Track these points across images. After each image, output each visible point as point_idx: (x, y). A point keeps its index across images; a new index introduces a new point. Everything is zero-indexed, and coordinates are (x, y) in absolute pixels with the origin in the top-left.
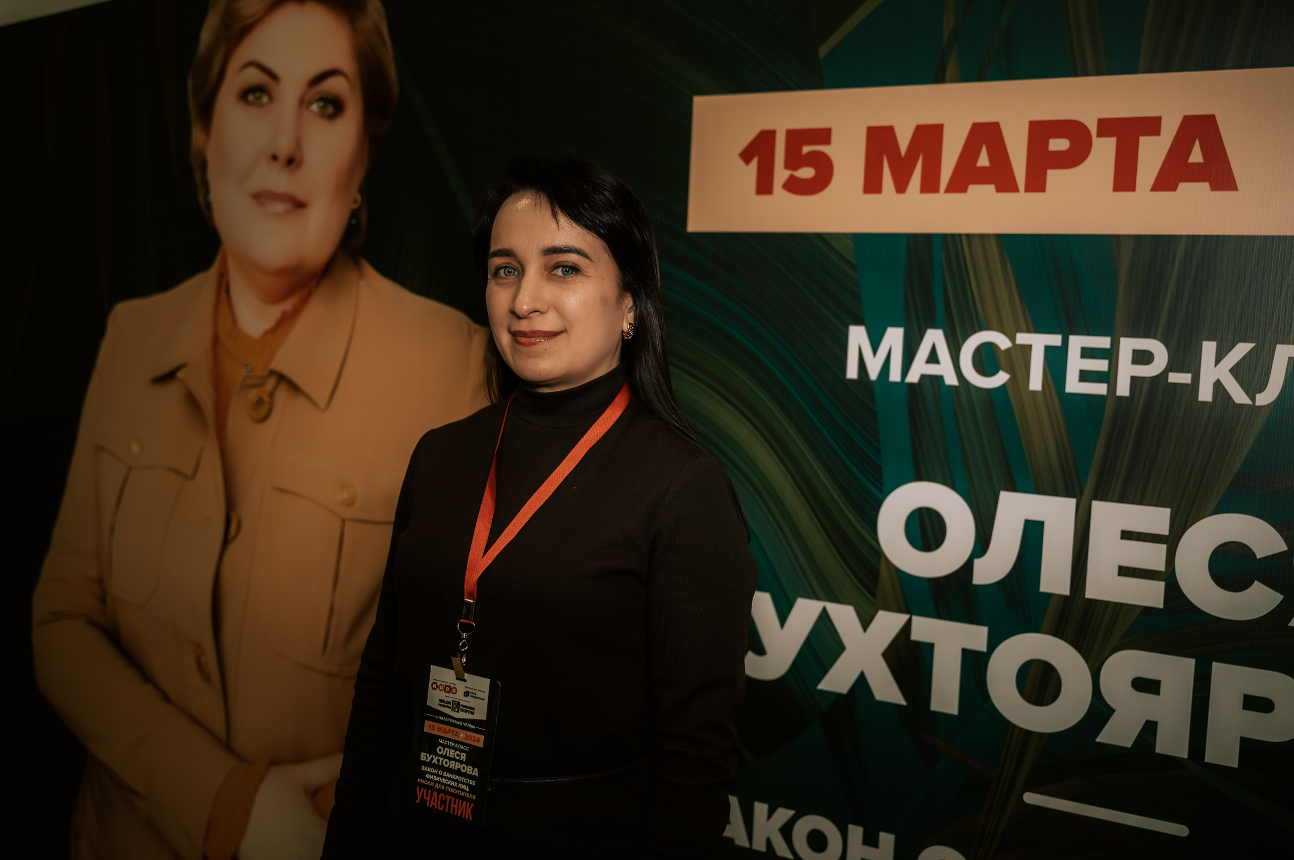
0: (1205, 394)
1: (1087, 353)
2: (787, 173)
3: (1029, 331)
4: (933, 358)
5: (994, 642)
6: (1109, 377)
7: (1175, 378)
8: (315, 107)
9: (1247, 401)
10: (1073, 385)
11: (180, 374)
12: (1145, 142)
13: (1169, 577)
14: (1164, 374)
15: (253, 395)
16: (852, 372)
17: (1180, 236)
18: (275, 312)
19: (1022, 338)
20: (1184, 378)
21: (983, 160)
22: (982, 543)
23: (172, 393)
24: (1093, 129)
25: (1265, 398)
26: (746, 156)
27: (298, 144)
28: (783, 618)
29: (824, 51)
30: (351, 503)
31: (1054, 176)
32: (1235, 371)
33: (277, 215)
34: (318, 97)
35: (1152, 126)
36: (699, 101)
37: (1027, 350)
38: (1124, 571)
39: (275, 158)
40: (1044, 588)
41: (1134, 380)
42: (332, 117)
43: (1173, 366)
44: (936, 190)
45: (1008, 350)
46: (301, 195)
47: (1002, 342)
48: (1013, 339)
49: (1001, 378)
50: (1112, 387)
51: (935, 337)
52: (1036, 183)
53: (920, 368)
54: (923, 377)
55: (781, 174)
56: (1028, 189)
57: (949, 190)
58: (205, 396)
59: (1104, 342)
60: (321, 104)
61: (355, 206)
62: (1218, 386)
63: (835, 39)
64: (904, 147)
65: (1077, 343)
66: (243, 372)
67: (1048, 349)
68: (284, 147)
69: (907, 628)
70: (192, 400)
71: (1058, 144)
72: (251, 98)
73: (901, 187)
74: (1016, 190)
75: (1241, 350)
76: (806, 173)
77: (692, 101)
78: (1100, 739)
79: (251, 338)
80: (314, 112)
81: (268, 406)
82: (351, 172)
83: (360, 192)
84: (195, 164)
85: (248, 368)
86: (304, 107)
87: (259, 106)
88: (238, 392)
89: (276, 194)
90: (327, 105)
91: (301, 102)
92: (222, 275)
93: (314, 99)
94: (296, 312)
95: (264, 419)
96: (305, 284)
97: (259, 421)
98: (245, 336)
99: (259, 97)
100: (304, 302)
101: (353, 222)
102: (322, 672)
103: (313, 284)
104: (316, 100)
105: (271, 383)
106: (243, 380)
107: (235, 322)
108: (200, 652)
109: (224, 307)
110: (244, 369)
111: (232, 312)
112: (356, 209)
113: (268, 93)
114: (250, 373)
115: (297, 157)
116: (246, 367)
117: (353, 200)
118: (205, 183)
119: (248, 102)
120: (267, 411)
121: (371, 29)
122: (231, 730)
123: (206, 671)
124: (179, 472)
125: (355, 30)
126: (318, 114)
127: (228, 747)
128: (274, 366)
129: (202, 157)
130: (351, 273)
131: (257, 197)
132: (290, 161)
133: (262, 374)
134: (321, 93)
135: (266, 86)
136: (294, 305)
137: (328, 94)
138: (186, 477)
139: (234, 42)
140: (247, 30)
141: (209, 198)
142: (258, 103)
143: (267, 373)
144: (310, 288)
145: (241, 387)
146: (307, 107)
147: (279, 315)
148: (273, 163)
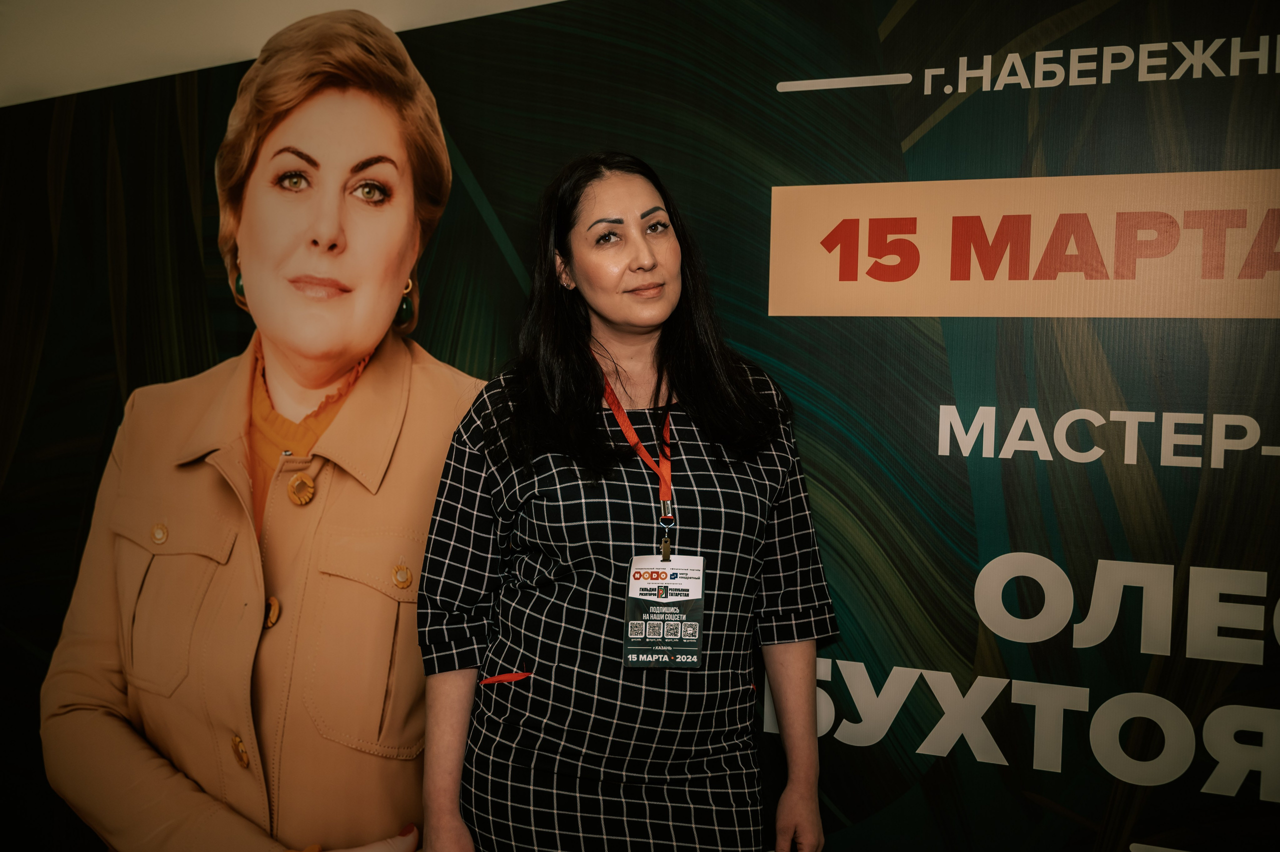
1: (1180, 429)
2: (872, 260)
3: (1123, 409)
4: (1026, 435)
5: (1095, 703)
6: (1203, 451)
7: (1266, 451)
8: (359, 193)
10: (1168, 458)
11: (207, 460)
12: (1232, 235)
13: (1268, 636)
14: (1258, 447)
15: (294, 480)
16: (944, 449)
18: (319, 396)
19: (1116, 416)
21: (1072, 249)
22: (1081, 609)
23: (202, 478)
24: (1180, 221)
26: (828, 244)
27: (342, 230)
28: (878, 686)
29: (906, 145)
30: (407, 585)
31: (1142, 264)
33: (319, 300)
34: (363, 182)
35: (1238, 218)
36: (776, 191)
37: (1121, 426)
38: (1224, 632)
39: (315, 243)
40: (1145, 650)
41: (1228, 454)
42: (378, 203)
43: (1263, 441)
44: (1026, 277)
45: (1102, 427)
46: (345, 281)
47: (1097, 420)
48: (1106, 416)
49: (1096, 453)
50: (1207, 459)
51: (1027, 415)
52: (1126, 270)
53: (1013, 445)
54: (1016, 452)
55: (865, 261)
56: (1119, 275)
57: (1039, 276)
58: (240, 482)
59: (1198, 418)
60: (367, 190)
61: (406, 292)
63: (917, 134)
64: (991, 236)
65: (1170, 419)
66: (283, 457)
67: (1142, 426)
68: (326, 233)
69: (1007, 692)
70: (225, 486)
72: (287, 183)
73: (989, 273)
74: (1107, 277)
76: (892, 260)
77: (770, 190)
78: (1203, 790)
79: (291, 423)
80: (358, 198)
81: (312, 490)
82: (401, 257)
83: (412, 278)
84: (224, 248)
85: (288, 453)
86: (347, 192)
87: (296, 192)
88: (278, 476)
89: (316, 278)
90: (373, 192)
91: (344, 188)
92: (257, 360)
93: (358, 185)
94: (341, 396)
95: (307, 503)
96: (352, 369)
97: (301, 505)
98: (285, 420)
99: (296, 183)
100: (350, 386)
101: (405, 307)
102: (377, 756)
103: (361, 369)
104: (361, 186)
105: (315, 466)
106: (283, 465)
107: (273, 407)
108: (238, 739)
109: (260, 392)
110: (284, 453)
111: (269, 397)
112: (407, 294)
113: (306, 179)
114: (291, 457)
115: (340, 243)
116: (286, 452)
117: (404, 285)
118: (236, 268)
119: (283, 188)
120: (311, 496)
121: (421, 118)
122: (275, 817)
123: (245, 759)
124: (211, 559)
125: (403, 118)
126: (363, 200)
127: (271, 835)
128: (316, 450)
129: (232, 242)
130: (405, 359)
131: (296, 281)
132: (332, 247)
133: (303, 458)
134: (365, 180)
135: (305, 172)
136: (339, 389)
137: (374, 180)
138: (218, 563)
139: (266, 128)
140: (281, 116)
141: (241, 283)
142: (295, 189)
143: (310, 457)
144: (358, 372)
145: (280, 471)
146: (351, 193)
147: (323, 399)
148: (313, 248)
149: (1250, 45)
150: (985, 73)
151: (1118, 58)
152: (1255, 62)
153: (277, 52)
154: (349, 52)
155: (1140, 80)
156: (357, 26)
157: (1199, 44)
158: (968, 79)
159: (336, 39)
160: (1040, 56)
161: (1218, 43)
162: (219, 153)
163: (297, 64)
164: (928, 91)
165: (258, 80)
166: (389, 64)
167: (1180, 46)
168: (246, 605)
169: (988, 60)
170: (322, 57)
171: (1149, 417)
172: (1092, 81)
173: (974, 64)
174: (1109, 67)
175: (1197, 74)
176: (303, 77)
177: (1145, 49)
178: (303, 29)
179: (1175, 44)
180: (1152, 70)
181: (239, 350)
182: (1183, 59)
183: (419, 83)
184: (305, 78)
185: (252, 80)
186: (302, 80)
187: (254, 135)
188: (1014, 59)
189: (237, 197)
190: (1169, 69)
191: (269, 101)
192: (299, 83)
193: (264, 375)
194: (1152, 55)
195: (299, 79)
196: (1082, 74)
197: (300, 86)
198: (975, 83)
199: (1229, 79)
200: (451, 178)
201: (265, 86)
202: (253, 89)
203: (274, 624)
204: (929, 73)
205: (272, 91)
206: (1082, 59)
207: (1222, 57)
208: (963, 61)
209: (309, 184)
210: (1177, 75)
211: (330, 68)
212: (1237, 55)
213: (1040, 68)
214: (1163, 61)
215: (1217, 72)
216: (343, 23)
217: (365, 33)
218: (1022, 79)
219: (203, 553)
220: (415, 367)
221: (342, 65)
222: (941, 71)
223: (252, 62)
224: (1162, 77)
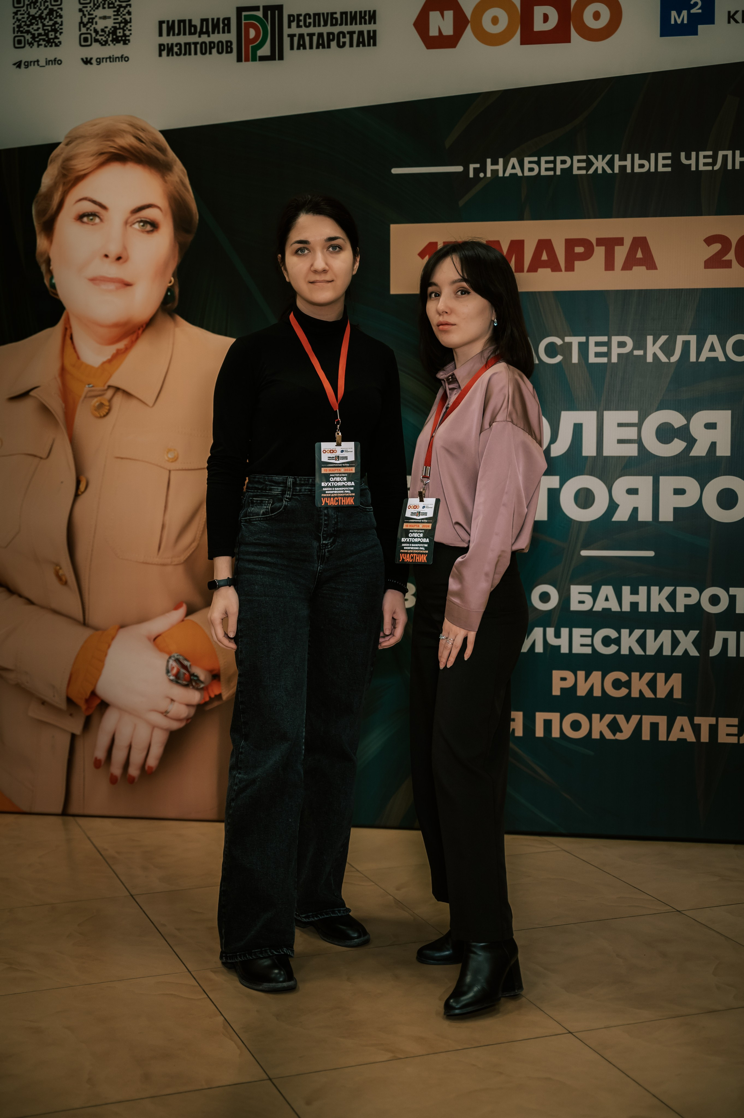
0: (650, 359)
1: (597, 344)
3: (570, 336)
5: (562, 483)
6: (608, 355)
7: (636, 353)
8: (136, 226)
9: (667, 361)
10: (592, 359)
11: (31, 393)
12: (617, 248)
13: (639, 441)
14: (632, 351)
15: (95, 402)
17: (635, 290)
18: (112, 349)
19: (568, 339)
20: (640, 353)
21: (544, 257)
22: (554, 437)
23: (27, 406)
24: (594, 242)
25: (674, 358)
26: (422, 255)
27: (125, 248)
29: (461, 203)
30: (175, 460)
31: (577, 264)
32: (661, 348)
33: (110, 291)
34: (139, 220)
35: (620, 241)
36: (393, 227)
37: (570, 344)
38: (620, 441)
39: (106, 256)
40: (585, 453)
41: (619, 355)
42: (148, 232)
43: (635, 348)
45: (561, 345)
46: (128, 279)
47: (558, 341)
48: (563, 340)
49: (559, 358)
50: (610, 359)
52: (570, 267)
56: (567, 270)
57: (529, 271)
58: (56, 406)
59: (605, 339)
60: (142, 224)
61: (170, 285)
62: (655, 355)
63: (467, 198)
65: (593, 340)
66: (87, 388)
67: (580, 344)
68: (114, 250)
70: (45, 410)
71: (579, 250)
72: (85, 219)
74: (561, 270)
75: (663, 338)
77: (389, 227)
78: (614, 519)
79: (92, 367)
80: (136, 229)
81: (108, 408)
82: (166, 265)
83: (173, 276)
84: (40, 260)
85: (90, 386)
86: (128, 226)
87: (92, 225)
88: (83, 400)
89: (108, 278)
90: (146, 225)
91: (126, 223)
92: (66, 329)
93: (135, 221)
94: (127, 349)
95: (105, 416)
96: (134, 332)
97: (101, 417)
98: (87, 366)
99: (92, 219)
100: (133, 343)
101: (169, 294)
102: (157, 565)
103: (140, 332)
104: (138, 222)
105: (110, 393)
106: (87, 393)
107: (78, 358)
108: (58, 568)
109: (69, 349)
110: (87, 386)
111: (76, 351)
112: (171, 286)
113: (99, 217)
114: (93, 388)
115: (124, 256)
116: (89, 385)
117: (168, 281)
118: (50, 272)
119: (83, 222)
120: (107, 411)
121: (177, 182)
122: (87, 612)
123: (64, 579)
124: (35, 456)
125: (165, 181)
126: (139, 230)
127: (85, 624)
128: (111, 382)
129: (46, 255)
130: (169, 324)
131: (93, 280)
132: (119, 258)
133: (102, 388)
134: (140, 218)
135: (98, 213)
136: (126, 345)
137: (146, 218)
138: (41, 458)
139: (70, 185)
140: (80, 178)
141: (54, 281)
142: (91, 223)
143: (106, 387)
144: (138, 334)
145: (85, 397)
146: (131, 226)
147: (114, 351)
148: (105, 259)
149: (623, 158)
150: (500, 167)
151: (563, 162)
152: (625, 167)
153: (76, 138)
154: (127, 141)
155: (574, 173)
156: (132, 125)
157: (600, 157)
158: (492, 170)
159: (120, 133)
160: (527, 160)
161: (609, 157)
162: (35, 200)
163: (91, 147)
164: (471, 175)
165: (63, 155)
166: (155, 149)
167: (591, 157)
168: (62, 482)
169: (501, 160)
170: (108, 143)
171: (583, 339)
172: (551, 173)
173: (495, 162)
174: (559, 167)
175: (600, 171)
176: (96, 154)
177: (576, 158)
178: (95, 125)
179: (589, 156)
180: (579, 168)
181: (53, 323)
182: (593, 164)
183: (175, 161)
184: (96, 155)
185: (58, 156)
186: (95, 156)
187: (61, 189)
188: (514, 161)
189: (49, 227)
190: (587, 168)
191: (71, 169)
192: (92, 158)
193: (71, 338)
194: (579, 161)
195: (92, 155)
196: (547, 169)
197: (93, 160)
198: (495, 172)
199: (614, 174)
200: (198, 217)
201: (68, 159)
202: (59, 161)
203: (83, 493)
204: (472, 167)
205: (73, 162)
206: (547, 162)
207: (611, 164)
208: (489, 161)
209: (101, 220)
210: (591, 171)
211: (115, 150)
212: (617, 163)
213: (527, 166)
214: (584, 165)
215: (609, 171)
216: (122, 123)
217: (138, 130)
218: (518, 171)
219: (29, 452)
220: (177, 330)
221: (123, 148)
222: (478, 166)
223: (58, 144)
224: (584, 172)
